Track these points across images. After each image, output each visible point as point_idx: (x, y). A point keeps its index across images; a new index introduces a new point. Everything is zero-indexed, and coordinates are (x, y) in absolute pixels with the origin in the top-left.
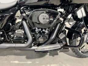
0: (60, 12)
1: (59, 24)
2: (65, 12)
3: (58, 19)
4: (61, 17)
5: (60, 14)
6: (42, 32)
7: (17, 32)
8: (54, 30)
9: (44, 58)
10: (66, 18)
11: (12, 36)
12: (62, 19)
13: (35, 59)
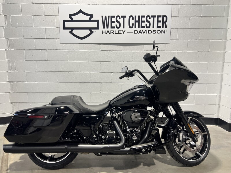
0: (149, 110)
1: (151, 123)
2: (154, 110)
3: (149, 117)
4: (151, 115)
5: (149, 112)
6: (134, 131)
7: (109, 132)
8: (146, 130)
9: (137, 168)
10: (157, 116)
11: (103, 137)
12: (152, 117)
13: (126, 170)
